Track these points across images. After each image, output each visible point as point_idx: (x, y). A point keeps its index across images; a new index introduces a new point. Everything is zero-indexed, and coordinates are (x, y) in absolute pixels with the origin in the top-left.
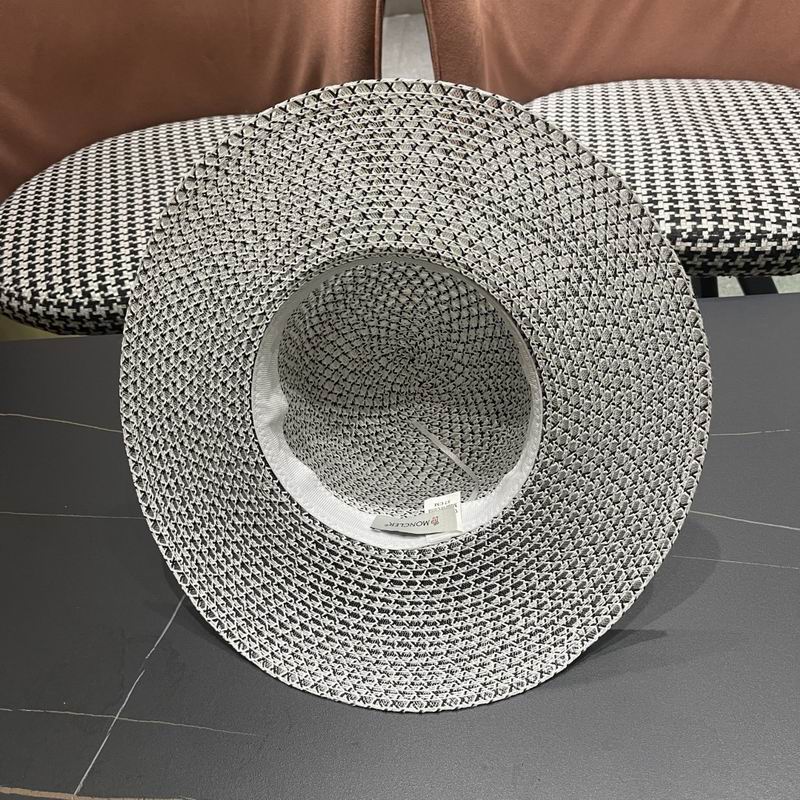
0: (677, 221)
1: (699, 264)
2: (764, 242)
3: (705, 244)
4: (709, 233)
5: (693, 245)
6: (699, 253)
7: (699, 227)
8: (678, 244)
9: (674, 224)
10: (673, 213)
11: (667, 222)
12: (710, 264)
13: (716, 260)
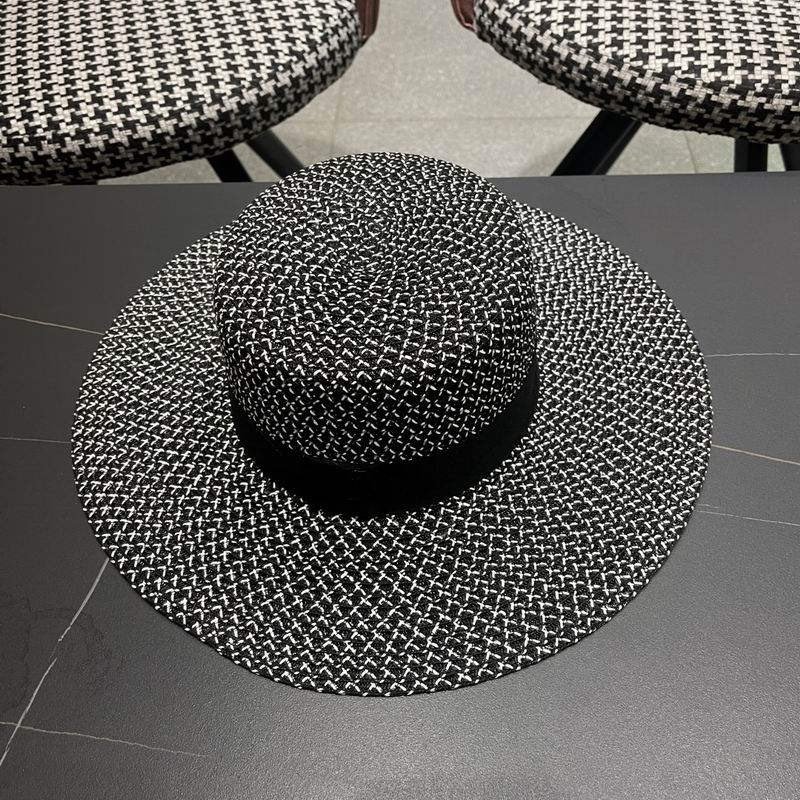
0: (750, 67)
1: (772, 126)
3: (783, 101)
4: (790, 86)
5: (768, 102)
6: (773, 112)
7: (777, 77)
8: (749, 98)
9: (745, 72)
10: (745, 57)
11: (737, 68)
12: (785, 127)
13: (793, 122)
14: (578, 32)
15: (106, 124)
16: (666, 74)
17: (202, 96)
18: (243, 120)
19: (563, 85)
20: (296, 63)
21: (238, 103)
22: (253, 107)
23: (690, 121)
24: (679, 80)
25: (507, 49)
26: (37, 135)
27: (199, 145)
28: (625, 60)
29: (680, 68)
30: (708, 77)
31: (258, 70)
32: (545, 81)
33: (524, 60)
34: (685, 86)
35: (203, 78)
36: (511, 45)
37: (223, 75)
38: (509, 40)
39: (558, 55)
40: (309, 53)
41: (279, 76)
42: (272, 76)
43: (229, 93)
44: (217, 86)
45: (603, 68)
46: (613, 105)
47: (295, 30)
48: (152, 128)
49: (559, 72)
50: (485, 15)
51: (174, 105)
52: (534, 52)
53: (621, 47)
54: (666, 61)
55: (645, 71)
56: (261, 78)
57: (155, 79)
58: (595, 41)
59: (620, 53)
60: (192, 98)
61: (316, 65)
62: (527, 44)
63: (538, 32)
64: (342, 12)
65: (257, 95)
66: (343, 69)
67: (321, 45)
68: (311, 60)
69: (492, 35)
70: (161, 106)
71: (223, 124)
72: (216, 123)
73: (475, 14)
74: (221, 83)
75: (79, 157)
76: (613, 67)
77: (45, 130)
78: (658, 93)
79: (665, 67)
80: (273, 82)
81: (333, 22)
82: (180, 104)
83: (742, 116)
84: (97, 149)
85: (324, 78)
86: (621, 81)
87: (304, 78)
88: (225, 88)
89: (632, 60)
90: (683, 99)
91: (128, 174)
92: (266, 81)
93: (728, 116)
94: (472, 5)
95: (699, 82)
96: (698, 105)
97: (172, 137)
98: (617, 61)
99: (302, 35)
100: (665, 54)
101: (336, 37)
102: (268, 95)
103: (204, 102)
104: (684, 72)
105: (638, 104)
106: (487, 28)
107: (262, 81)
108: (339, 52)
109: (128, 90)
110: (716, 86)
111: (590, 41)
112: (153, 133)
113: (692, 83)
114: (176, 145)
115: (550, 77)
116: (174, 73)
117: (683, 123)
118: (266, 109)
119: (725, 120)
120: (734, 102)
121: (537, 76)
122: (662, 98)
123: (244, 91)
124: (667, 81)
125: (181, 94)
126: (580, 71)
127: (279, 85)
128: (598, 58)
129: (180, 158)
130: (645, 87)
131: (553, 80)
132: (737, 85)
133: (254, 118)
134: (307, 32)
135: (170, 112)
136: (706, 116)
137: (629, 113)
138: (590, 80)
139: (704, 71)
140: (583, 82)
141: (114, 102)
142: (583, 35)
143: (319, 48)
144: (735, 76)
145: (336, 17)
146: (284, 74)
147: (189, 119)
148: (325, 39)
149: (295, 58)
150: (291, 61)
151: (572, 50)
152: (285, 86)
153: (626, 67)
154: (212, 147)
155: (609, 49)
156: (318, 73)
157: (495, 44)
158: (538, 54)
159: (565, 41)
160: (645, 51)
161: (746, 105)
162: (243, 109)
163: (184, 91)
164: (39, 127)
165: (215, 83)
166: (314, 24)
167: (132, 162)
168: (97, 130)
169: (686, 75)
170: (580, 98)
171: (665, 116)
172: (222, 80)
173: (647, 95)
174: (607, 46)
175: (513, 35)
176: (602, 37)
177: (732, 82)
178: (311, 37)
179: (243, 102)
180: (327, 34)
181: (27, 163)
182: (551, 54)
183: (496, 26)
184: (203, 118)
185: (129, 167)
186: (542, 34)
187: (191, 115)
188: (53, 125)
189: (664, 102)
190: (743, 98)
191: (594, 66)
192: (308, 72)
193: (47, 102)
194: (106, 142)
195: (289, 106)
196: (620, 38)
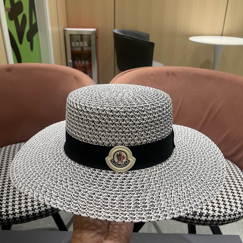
2: (209, 217)
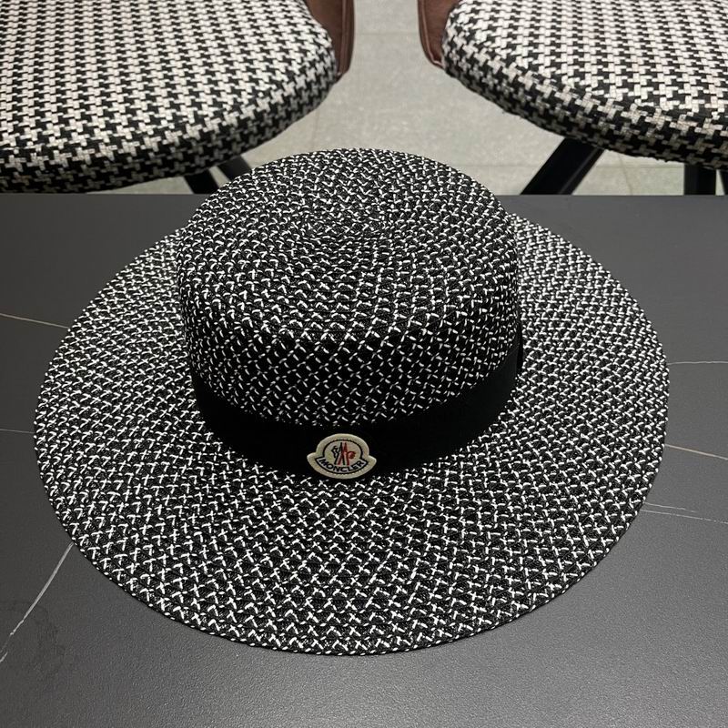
0: (707, 97)
5: (724, 129)
8: (705, 126)
9: (702, 102)
10: (701, 88)
11: (694, 98)
14: (542, 64)
15: (93, 139)
16: (626, 103)
17: (186, 117)
18: (224, 140)
19: (527, 113)
20: (275, 91)
21: (220, 125)
22: (233, 129)
23: (649, 147)
24: (639, 108)
25: (474, 82)
26: (27, 148)
27: (181, 162)
28: (587, 89)
29: (639, 97)
30: (667, 105)
31: (240, 95)
32: (510, 111)
33: (490, 91)
34: (645, 114)
35: (188, 101)
36: (478, 77)
37: (206, 98)
38: (476, 73)
39: (523, 85)
40: (288, 83)
41: (259, 101)
42: (252, 102)
43: (211, 115)
44: (200, 108)
45: (566, 97)
46: (574, 132)
47: (275, 62)
48: (137, 144)
49: (523, 101)
50: (454, 51)
51: (159, 123)
52: (500, 83)
53: (583, 78)
54: (626, 90)
55: (607, 99)
56: (242, 103)
57: (142, 100)
58: (559, 72)
59: (582, 83)
60: (176, 118)
61: (294, 94)
62: (493, 76)
63: (504, 64)
64: (320, 48)
65: (238, 118)
66: (318, 100)
67: (299, 76)
68: (289, 89)
69: (459, 69)
70: (147, 124)
71: (204, 143)
72: (198, 142)
73: (443, 51)
74: (204, 106)
75: (66, 169)
76: (575, 96)
77: (35, 143)
78: (618, 120)
79: (625, 95)
80: (253, 107)
81: (310, 57)
82: (164, 123)
83: (699, 142)
84: (83, 162)
85: (300, 107)
86: (583, 109)
87: (282, 106)
88: (208, 111)
89: (594, 90)
90: (643, 126)
91: (112, 188)
92: (247, 106)
93: (686, 142)
94: (441, 43)
95: (658, 110)
96: (657, 132)
97: (156, 153)
98: (580, 91)
99: (282, 66)
100: (625, 85)
101: (313, 70)
102: (248, 119)
103: (188, 122)
104: (643, 101)
105: (599, 131)
106: (455, 63)
107: (243, 106)
108: (315, 84)
109: (116, 109)
110: (675, 114)
111: (554, 72)
112: (138, 149)
113: (651, 111)
114: (159, 161)
115: (514, 107)
116: (160, 96)
117: (642, 149)
118: (246, 132)
119: (683, 146)
120: (692, 129)
121: (501, 106)
122: (622, 125)
123: (225, 113)
124: (627, 109)
125: (166, 114)
126: (544, 100)
127: (259, 110)
128: (561, 88)
129: (163, 174)
130: (606, 115)
131: (518, 110)
132: (695, 113)
133: (234, 140)
134: (286, 64)
135: (154, 130)
136: (665, 143)
137: (589, 140)
138: (553, 108)
139: (662, 100)
140: (546, 110)
141: (102, 120)
142: (546, 67)
143: (297, 79)
144: (693, 105)
145: (314, 52)
146: (264, 100)
147: (172, 137)
148: (303, 71)
149: (274, 87)
150: (271, 89)
151: (536, 81)
152: (265, 111)
153: (588, 96)
154: (193, 165)
155: (571, 80)
156: (296, 102)
157: (462, 78)
158: (504, 85)
159: (530, 73)
160: (606, 81)
161: (704, 132)
162: (224, 130)
163: (169, 112)
164: (30, 140)
165: (199, 105)
166: (293, 57)
167: (116, 176)
168: (84, 144)
169: (646, 104)
170: (543, 127)
171: (625, 142)
172: (206, 103)
173: (608, 122)
174: (569, 77)
175: (480, 69)
176: (564, 69)
177: (690, 110)
178: (290, 68)
179: (224, 124)
180: (305, 67)
181: (16, 174)
182: (516, 84)
183: (463, 60)
184: (185, 137)
185: (113, 180)
186: (507, 66)
187: (174, 134)
188: (43, 139)
189: (625, 129)
190: (701, 125)
191: (558, 95)
192: (286, 99)
193: (38, 118)
194: (92, 155)
195: (267, 130)
196: (582, 70)
